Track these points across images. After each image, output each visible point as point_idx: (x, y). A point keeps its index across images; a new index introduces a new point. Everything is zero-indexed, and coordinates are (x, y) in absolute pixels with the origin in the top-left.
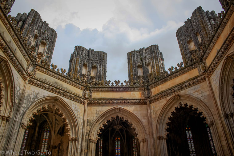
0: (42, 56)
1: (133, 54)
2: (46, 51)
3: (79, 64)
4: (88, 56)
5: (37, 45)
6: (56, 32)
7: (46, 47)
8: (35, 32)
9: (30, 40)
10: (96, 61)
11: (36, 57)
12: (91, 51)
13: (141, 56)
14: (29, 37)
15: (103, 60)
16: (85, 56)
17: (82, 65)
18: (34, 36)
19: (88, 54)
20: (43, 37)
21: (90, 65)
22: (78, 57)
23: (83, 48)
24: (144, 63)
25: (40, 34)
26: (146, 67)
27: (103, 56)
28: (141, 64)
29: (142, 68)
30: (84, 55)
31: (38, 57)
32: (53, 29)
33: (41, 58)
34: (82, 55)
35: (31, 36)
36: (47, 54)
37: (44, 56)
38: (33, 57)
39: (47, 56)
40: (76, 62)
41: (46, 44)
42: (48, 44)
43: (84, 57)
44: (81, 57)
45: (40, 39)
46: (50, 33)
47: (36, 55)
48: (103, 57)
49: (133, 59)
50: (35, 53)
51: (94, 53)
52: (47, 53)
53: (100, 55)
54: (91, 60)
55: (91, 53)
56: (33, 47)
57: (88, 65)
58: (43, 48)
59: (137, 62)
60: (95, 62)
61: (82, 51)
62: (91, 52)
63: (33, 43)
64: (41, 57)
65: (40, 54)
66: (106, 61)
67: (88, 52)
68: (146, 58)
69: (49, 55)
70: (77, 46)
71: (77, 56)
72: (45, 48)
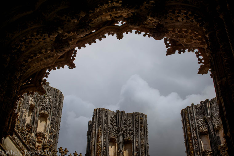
0: (44, 137)
1: (191, 113)
2: (49, 127)
3: (102, 139)
4: (117, 123)
5: (34, 121)
6: (61, 93)
7: (48, 121)
8: (30, 102)
9: (23, 116)
10: (130, 130)
11: (34, 140)
12: (120, 114)
13: (204, 115)
14: (23, 112)
15: (141, 127)
16: (111, 124)
17: (108, 141)
18: (28, 109)
19: (116, 119)
20: (42, 106)
21: (121, 139)
22: (100, 129)
23: (107, 111)
24: (211, 126)
25: (38, 101)
26: (215, 134)
27: (141, 120)
28: (205, 130)
29: (208, 136)
30: (109, 123)
31: (37, 140)
32: (57, 90)
33: (43, 141)
34: (106, 123)
35: (24, 109)
36: (51, 132)
37: (46, 136)
38: (30, 142)
39: (51, 136)
40: (98, 137)
41: (47, 116)
42: (50, 115)
43: (110, 126)
44: (104, 128)
45: (38, 109)
46: (52, 96)
47: (35, 137)
48: (141, 123)
49: (192, 121)
50: (33, 135)
51: (125, 118)
52: (50, 130)
53: (136, 119)
54: (122, 129)
55: (120, 118)
56: (28, 126)
57: (118, 139)
58: (43, 123)
59: (198, 126)
60: (129, 133)
61: (106, 116)
62: (120, 116)
63: (28, 120)
64: (42, 139)
65: (40, 136)
66: (147, 128)
67: (116, 116)
68: (213, 118)
69: (54, 133)
70: (97, 109)
71: (98, 127)
72: (48, 123)
